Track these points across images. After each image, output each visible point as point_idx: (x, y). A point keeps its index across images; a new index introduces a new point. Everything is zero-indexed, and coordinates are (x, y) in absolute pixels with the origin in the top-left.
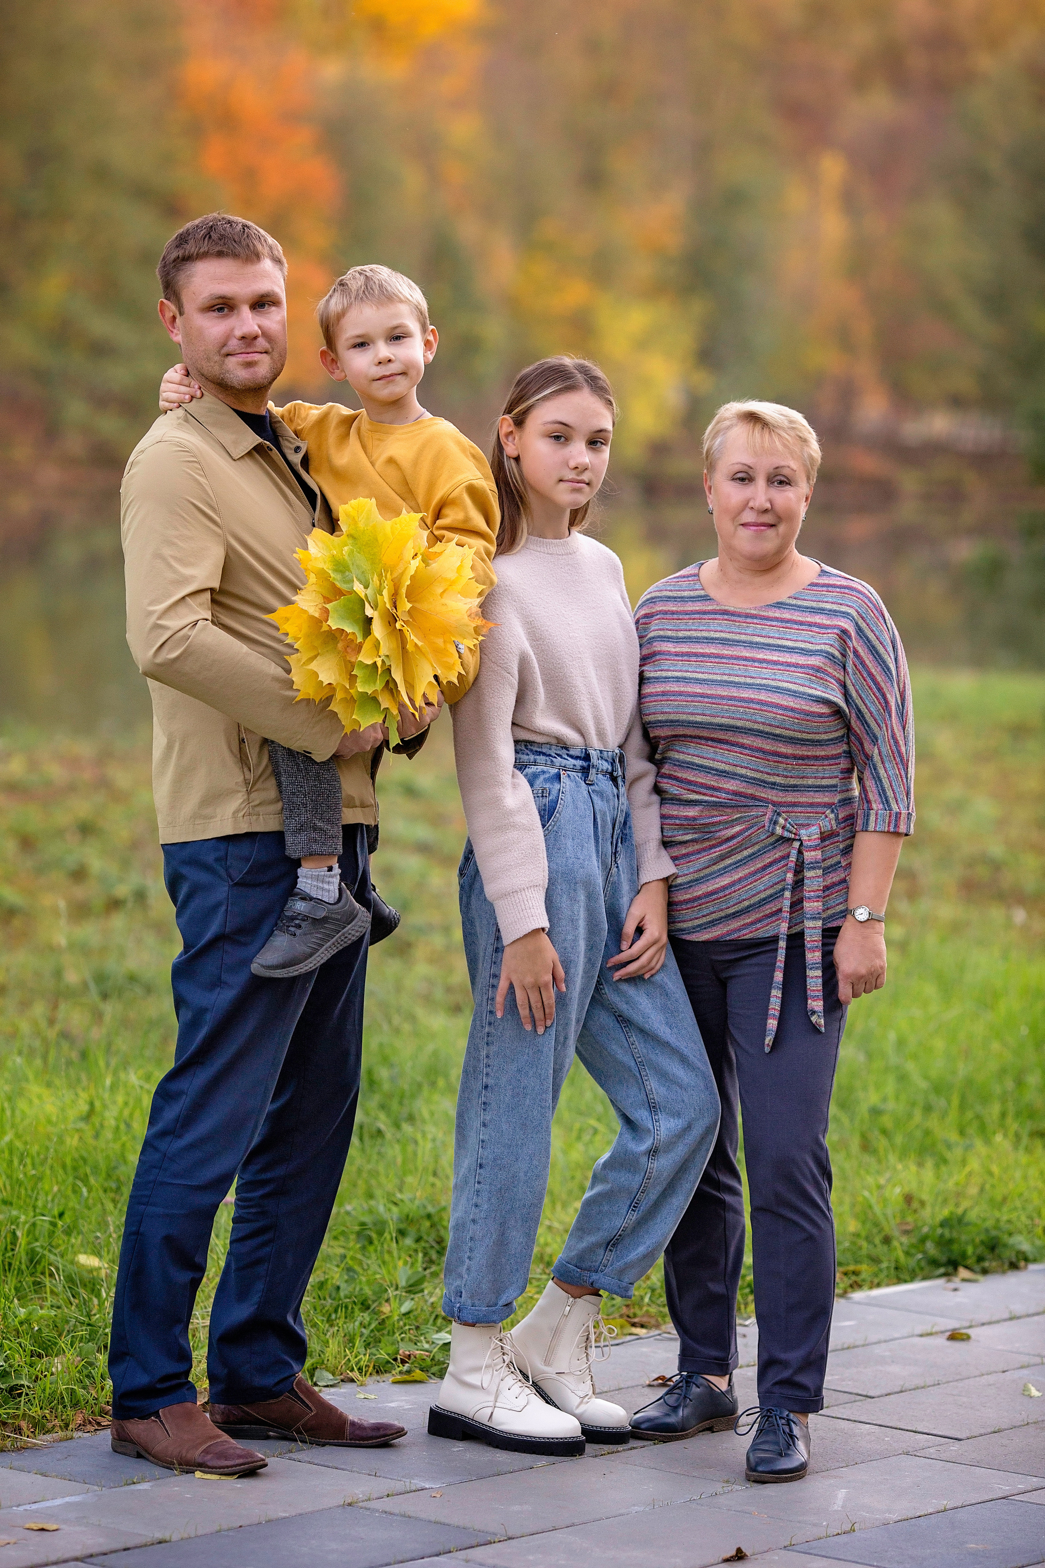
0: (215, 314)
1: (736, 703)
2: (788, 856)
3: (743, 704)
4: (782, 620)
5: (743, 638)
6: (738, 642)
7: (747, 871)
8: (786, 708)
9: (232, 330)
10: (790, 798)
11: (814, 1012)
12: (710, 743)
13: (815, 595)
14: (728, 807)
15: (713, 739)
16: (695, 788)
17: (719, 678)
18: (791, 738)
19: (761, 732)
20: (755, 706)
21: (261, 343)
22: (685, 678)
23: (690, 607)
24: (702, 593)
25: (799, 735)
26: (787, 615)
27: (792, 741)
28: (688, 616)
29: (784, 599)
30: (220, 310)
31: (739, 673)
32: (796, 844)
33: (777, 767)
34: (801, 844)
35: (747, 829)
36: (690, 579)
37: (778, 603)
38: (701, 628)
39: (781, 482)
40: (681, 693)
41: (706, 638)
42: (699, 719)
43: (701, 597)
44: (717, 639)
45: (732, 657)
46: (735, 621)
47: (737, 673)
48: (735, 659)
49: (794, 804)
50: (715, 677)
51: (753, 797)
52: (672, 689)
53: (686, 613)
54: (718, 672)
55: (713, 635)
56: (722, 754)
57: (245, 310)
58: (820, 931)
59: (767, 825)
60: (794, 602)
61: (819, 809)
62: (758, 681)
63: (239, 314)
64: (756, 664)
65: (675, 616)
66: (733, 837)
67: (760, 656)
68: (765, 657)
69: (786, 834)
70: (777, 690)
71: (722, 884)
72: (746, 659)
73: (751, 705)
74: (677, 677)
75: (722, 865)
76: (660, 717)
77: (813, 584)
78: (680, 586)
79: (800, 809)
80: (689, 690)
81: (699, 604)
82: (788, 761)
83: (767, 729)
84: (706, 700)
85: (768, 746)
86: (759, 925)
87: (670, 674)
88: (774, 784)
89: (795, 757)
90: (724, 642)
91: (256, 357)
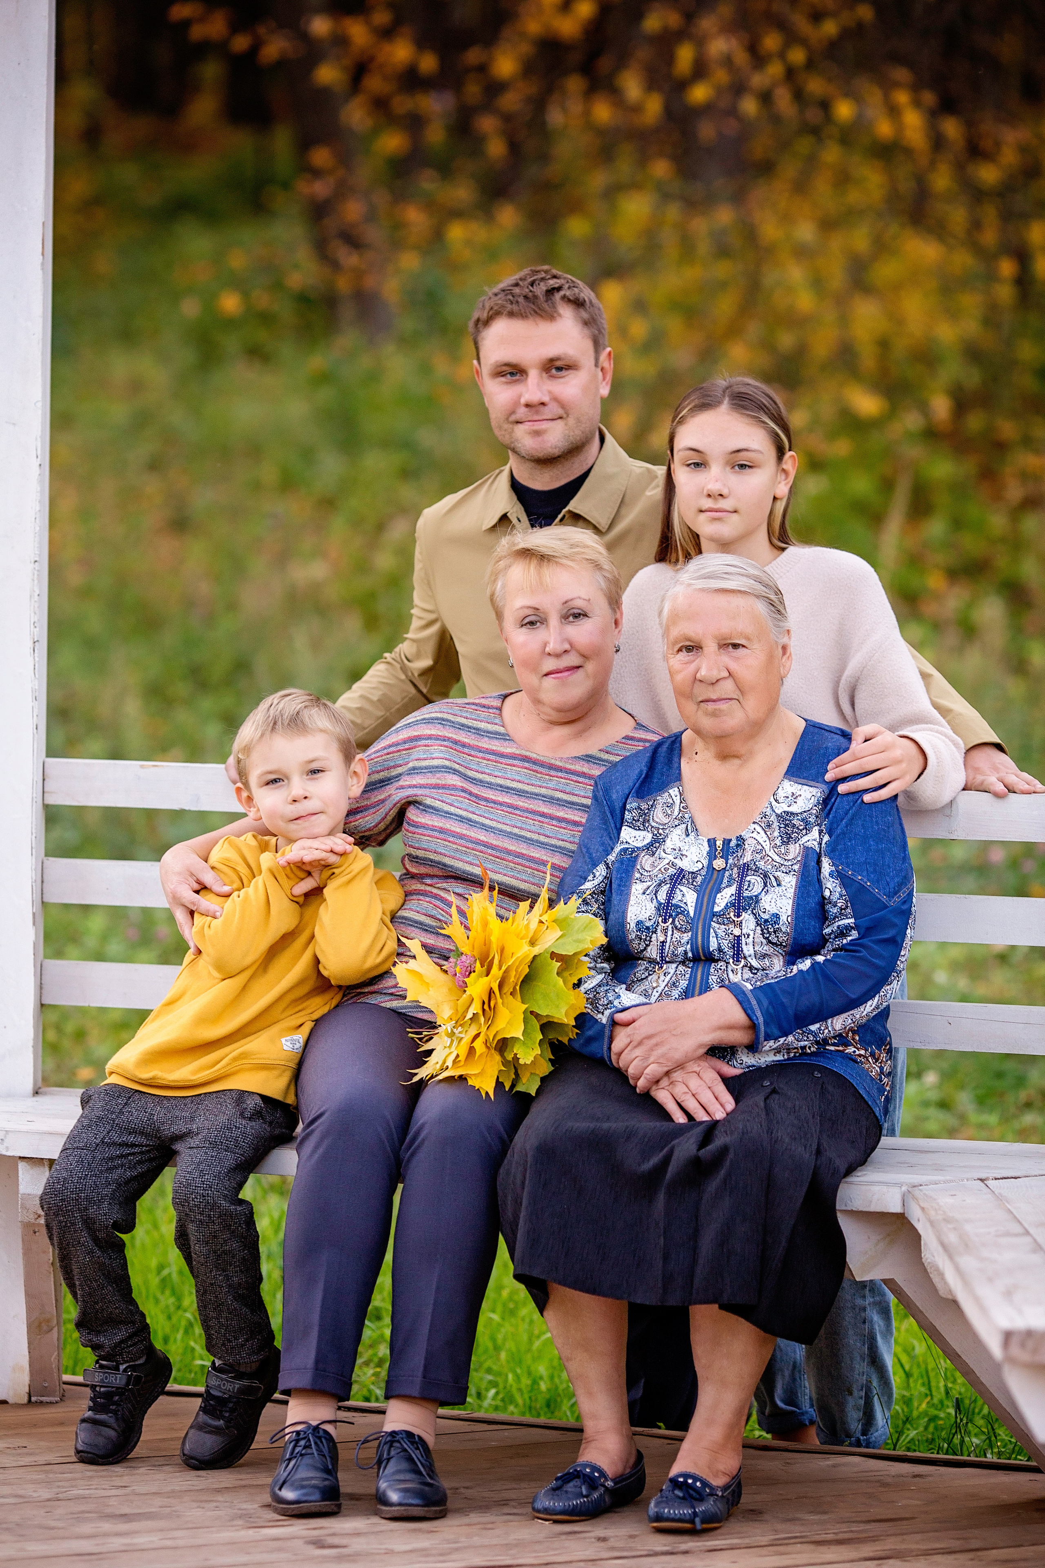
1: (524, 862)
3: (532, 865)
6: (537, 795)
17: (508, 829)
22: (470, 820)
23: (485, 743)
24: (502, 730)
28: (481, 755)
36: (491, 711)
37: (587, 756)
38: (496, 773)
41: (501, 786)
43: (499, 734)
46: (537, 772)
48: (530, 813)
50: (504, 827)
52: (453, 829)
53: (480, 749)
54: (509, 822)
64: (554, 822)
65: (466, 750)
68: (566, 816)
74: (460, 816)
84: (489, 851)
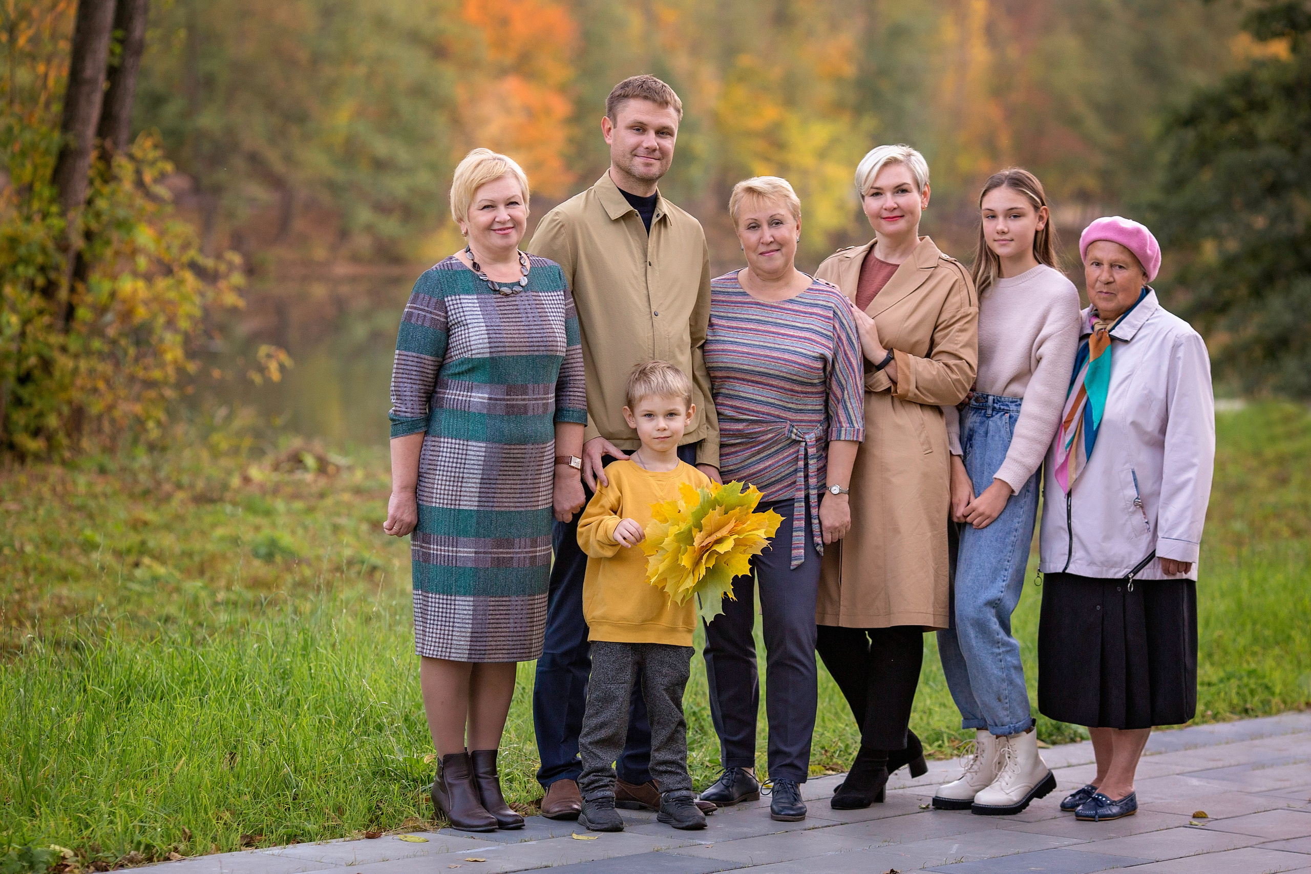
0: (635, 131)
2: (798, 451)
4: (794, 310)
5: (770, 320)
7: (774, 461)
8: (800, 364)
9: (642, 142)
10: (799, 417)
11: (818, 544)
12: (750, 383)
13: (812, 296)
14: (764, 423)
15: (752, 381)
16: (741, 411)
18: (802, 382)
19: (785, 377)
20: (781, 362)
21: (657, 154)
25: (806, 380)
26: (796, 307)
27: (802, 383)
29: (793, 298)
30: (638, 130)
31: (770, 341)
32: (804, 444)
33: (792, 398)
34: (806, 444)
35: (776, 436)
39: (777, 223)
40: (734, 351)
42: (746, 367)
44: (754, 320)
45: (764, 331)
47: (769, 341)
49: (801, 421)
51: (779, 417)
55: (751, 317)
56: (758, 391)
57: (652, 134)
58: (816, 496)
59: (787, 433)
60: (800, 300)
61: (814, 424)
62: (783, 347)
63: (648, 134)
66: (767, 441)
67: (782, 332)
69: (798, 438)
70: (795, 353)
71: (759, 468)
72: (773, 333)
73: (779, 361)
75: (758, 457)
76: (721, 365)
77: (809, 289)
78: (727, 285)
79: (804, 424)
80: (740, 349)
81: (740, 297)
82: (799, 395)
83: (789, 376)
85: (788, 386)
86: (780, 492)
87: (726, 339)
88: (790, 408)
89: (802, 392)
90: (759, 322)
91: (653, 161)
